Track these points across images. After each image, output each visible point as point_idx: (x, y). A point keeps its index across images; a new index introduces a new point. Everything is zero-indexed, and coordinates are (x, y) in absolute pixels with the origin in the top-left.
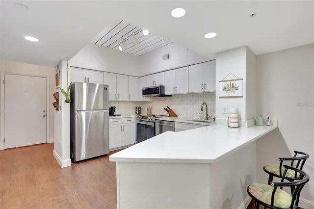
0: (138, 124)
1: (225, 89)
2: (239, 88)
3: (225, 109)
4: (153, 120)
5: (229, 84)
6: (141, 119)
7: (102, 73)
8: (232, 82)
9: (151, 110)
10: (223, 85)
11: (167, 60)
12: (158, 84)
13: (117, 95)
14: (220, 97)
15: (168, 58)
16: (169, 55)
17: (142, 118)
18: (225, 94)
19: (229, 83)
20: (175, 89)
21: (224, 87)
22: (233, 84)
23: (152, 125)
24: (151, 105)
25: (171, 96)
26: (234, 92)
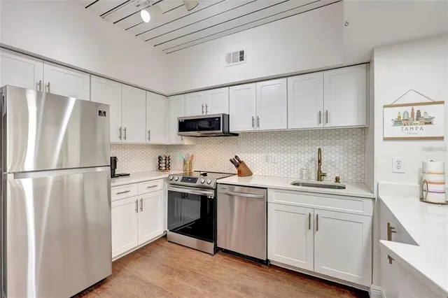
0: (170, 192)
1: (398, 122)
2: (434, 121)
3: (399, 162)
4: (212, 185)
5: (410, 112)
6: (179, 182)
7: (87, 76)
8: (416, 108)
9: (190, 163)
10: (393, 114)
11: (239, 62)
12: (213, 112)
13: (122, 132)
14: (385, 139)
15: (242, 59)
16: (242, 53)
17: (182, 181)
18: (399, 131)
19: (409, 109)
20: (256, 121)
21: (395, 117)
22: (419, 112)
23: (210, 193)
24: (189, 152)
25: (237, 135)
26: (422, 129)
